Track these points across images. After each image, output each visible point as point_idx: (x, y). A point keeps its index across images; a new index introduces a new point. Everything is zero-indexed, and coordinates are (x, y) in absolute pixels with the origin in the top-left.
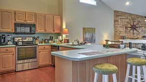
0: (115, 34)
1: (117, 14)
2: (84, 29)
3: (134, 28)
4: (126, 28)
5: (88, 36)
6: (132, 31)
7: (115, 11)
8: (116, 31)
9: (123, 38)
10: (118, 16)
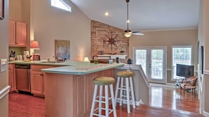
0: (92, 49)
1: (95, 24)
2: (56, 41)
3: (112, 41)
4: (104, 41)
5: (61, 50)
6: (110, 45)
7: (92, 21)
8: (93, 46)
9: (102, 53)
10: (96, 27)
